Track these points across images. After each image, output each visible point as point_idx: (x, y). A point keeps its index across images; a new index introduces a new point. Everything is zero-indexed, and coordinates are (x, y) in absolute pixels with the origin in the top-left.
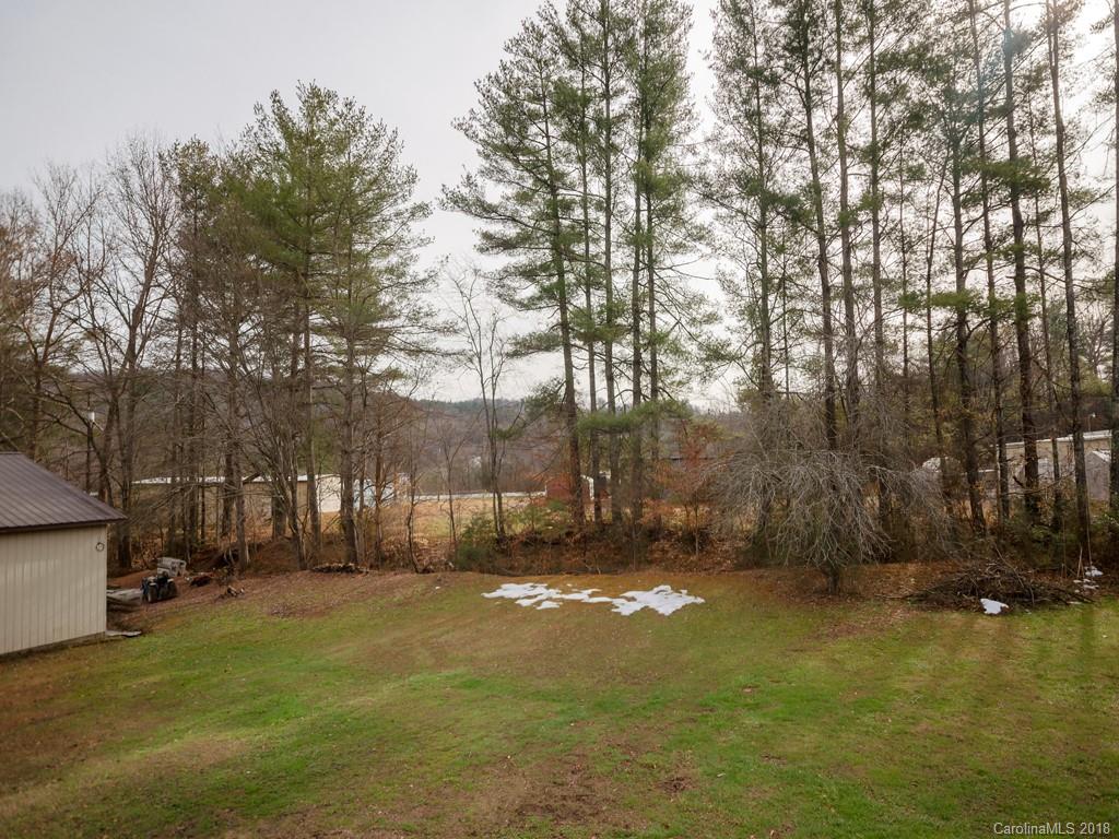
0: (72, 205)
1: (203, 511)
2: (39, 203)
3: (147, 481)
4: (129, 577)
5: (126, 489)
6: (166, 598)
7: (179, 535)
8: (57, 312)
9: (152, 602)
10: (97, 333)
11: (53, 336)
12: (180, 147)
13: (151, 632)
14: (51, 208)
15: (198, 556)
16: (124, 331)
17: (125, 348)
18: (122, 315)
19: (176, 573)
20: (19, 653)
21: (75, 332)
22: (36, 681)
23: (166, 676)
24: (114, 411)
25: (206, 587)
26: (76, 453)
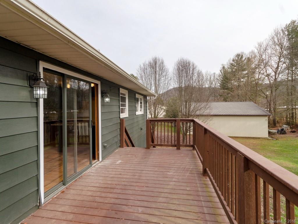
0: (262, 50)
1: (296, 115)
2: (256, 51)
3: (280, 107)
4: (276, 128)
5: (274, 109)
6: (283, 134)
7: (289, 120)
8: (260, 73)
9: (280, 134)
10: (268, 75)
11: (259, 77)
12: (287, 25)
13: (278, 140)
14: (258, 51)
15: (294, 126)
16: (274, 74)
17: (274, 78)
18: (273, 70)
19: (287, 129)
20: (252, 137)
21: (263, 76)
22: (254, 143)
23: (280, 149)
24: (272, 92)
25: (294, 133)
26: (264, 101)
